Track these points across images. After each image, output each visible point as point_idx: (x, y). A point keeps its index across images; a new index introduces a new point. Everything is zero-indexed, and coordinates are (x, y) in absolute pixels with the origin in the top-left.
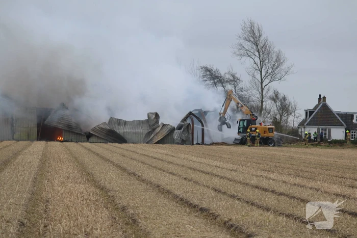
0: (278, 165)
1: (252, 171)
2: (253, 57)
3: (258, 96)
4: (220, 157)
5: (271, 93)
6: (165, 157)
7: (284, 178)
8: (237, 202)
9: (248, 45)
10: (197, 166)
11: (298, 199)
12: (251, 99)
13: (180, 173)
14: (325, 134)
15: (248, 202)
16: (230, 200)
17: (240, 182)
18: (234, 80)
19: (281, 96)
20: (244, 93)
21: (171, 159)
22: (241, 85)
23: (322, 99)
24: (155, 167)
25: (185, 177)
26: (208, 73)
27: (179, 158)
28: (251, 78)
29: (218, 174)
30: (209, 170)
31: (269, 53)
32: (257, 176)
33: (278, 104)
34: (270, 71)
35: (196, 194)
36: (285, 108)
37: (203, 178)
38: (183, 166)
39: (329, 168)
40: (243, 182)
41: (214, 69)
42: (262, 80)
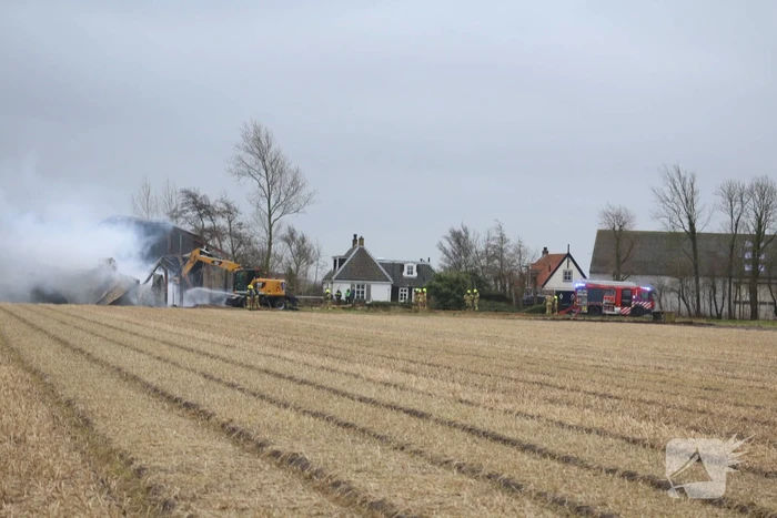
0: (294, 337)
1: (258, 348)
2: (258, 177)
3: (264, 235)
4: (209, 326)
5: (284, 232)
6: (125, 326)
7: (306, 358)
8: (238, 393)
9: (251, 159)
10: (175, 339)
11: (329, 390)
12: (253, 240)
13: (150, 350)
14: (363, 292)
15: (255, 395)
16: (229, 390)
17: (241, 364)
18: (229, 211)
19: (298, 237)
20: (243, 231)
21: (135, 329)
22: (238, 219)
23: (358, 241)
24: (113, 341)
25: (158, 355)
26: (191, 200)
27: (147, 327)
28: (255, 209)
29: (207, 351)
30: (194, 345)
31: (281, 173)
32: (265, 355)
33: (294, 247)
34: (282, 198)
35: (176, 381)
36: (303, 253)
37: (184, 357)
38: (154, 339)
39: (370, 343)
40: (245, 363)
41: (201, 194)
42: (270, 211)
